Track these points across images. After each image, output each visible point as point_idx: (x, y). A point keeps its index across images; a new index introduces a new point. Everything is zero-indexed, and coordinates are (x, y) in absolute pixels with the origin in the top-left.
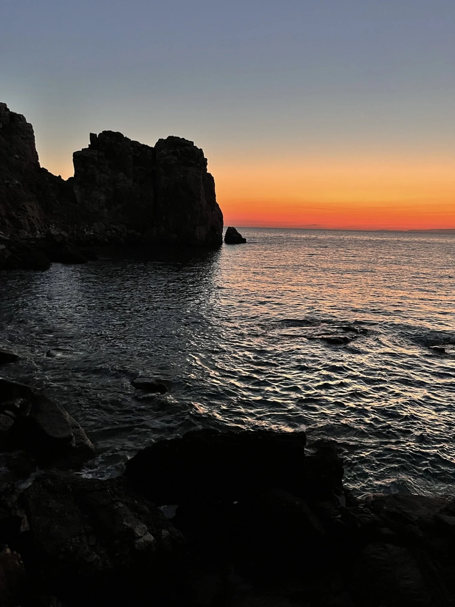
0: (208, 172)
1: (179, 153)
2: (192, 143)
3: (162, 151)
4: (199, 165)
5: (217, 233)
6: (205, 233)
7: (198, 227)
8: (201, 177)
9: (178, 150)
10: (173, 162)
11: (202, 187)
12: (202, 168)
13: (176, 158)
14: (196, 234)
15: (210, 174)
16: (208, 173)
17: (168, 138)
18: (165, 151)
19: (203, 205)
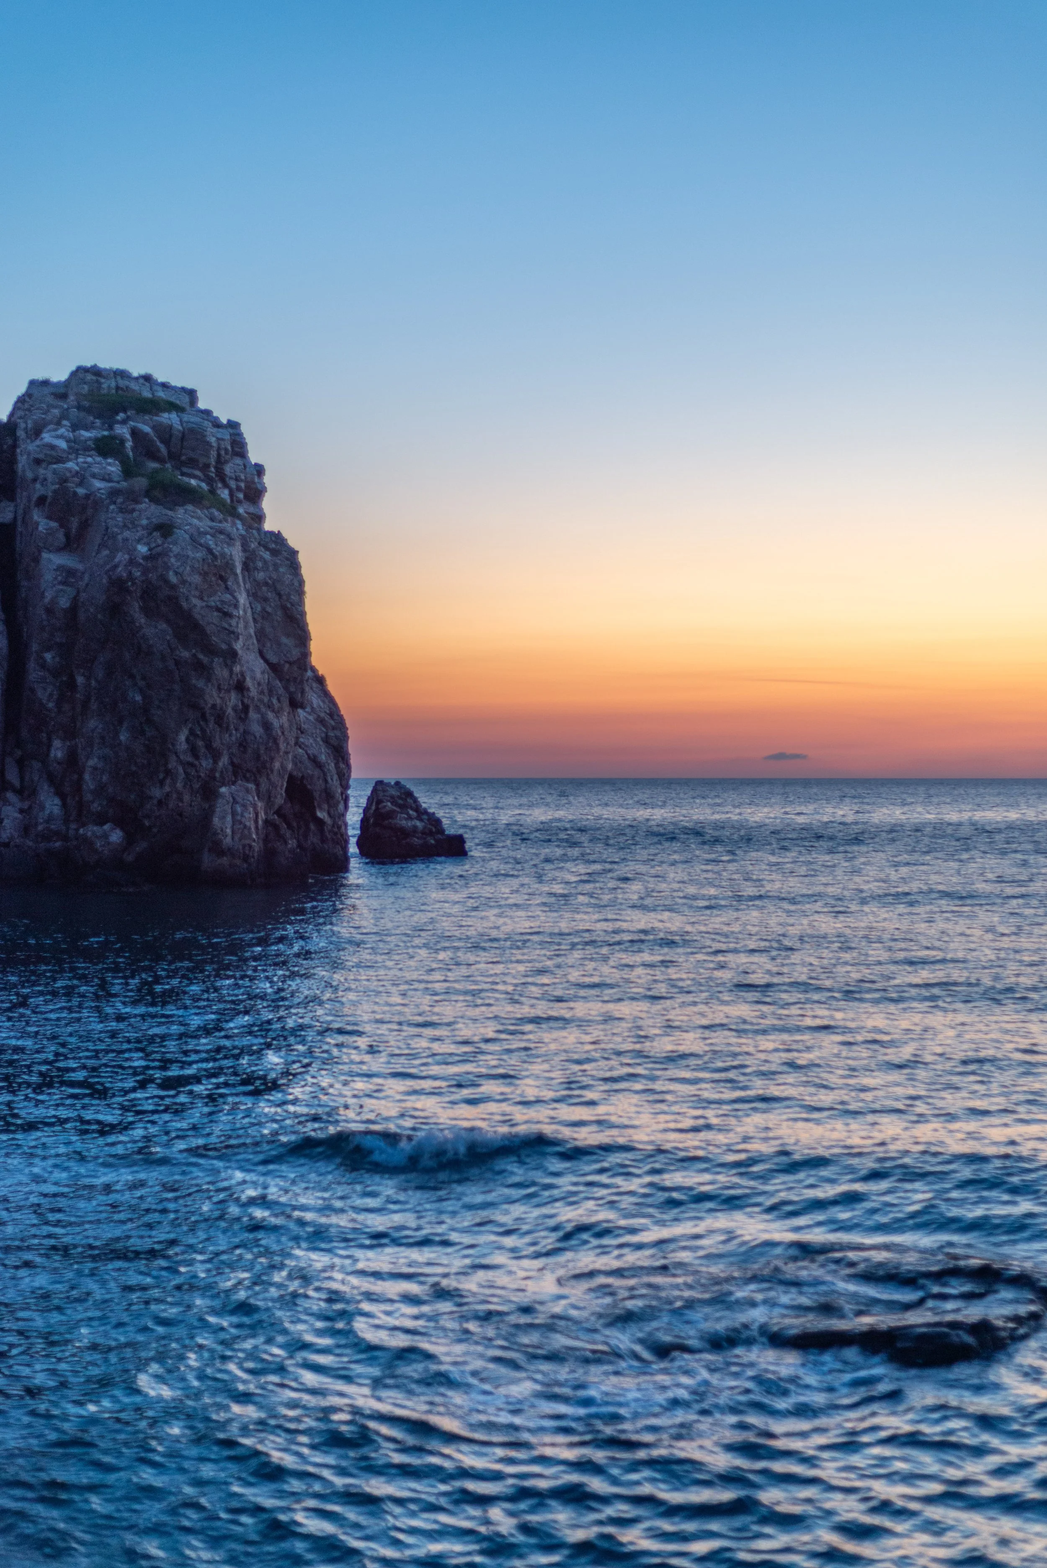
0: (269, 525)
1: (129, 444)
2: (192, 394)
3: (47, 437)
4: (225, 494)
5: (319, 814)
6: (262, 815)
7: (223, 790)
8: (236, 554)
9: (123, 431)
10: (98, 484)
11: (242, 599)
12: (241, 510)
13: (113, 467)
14: (216, 821)
15: (277, 538)
16: (271, 533)
17: (74, 374)
18: (61, 437)
19: (249, 682)
